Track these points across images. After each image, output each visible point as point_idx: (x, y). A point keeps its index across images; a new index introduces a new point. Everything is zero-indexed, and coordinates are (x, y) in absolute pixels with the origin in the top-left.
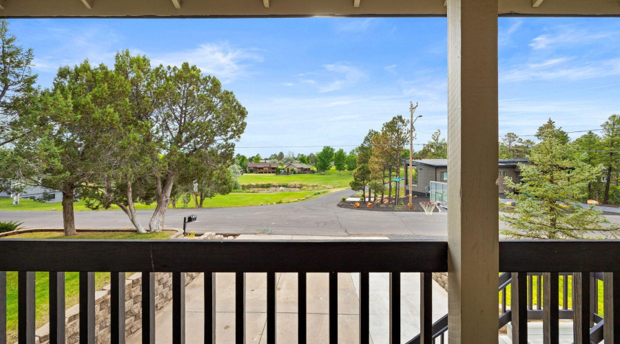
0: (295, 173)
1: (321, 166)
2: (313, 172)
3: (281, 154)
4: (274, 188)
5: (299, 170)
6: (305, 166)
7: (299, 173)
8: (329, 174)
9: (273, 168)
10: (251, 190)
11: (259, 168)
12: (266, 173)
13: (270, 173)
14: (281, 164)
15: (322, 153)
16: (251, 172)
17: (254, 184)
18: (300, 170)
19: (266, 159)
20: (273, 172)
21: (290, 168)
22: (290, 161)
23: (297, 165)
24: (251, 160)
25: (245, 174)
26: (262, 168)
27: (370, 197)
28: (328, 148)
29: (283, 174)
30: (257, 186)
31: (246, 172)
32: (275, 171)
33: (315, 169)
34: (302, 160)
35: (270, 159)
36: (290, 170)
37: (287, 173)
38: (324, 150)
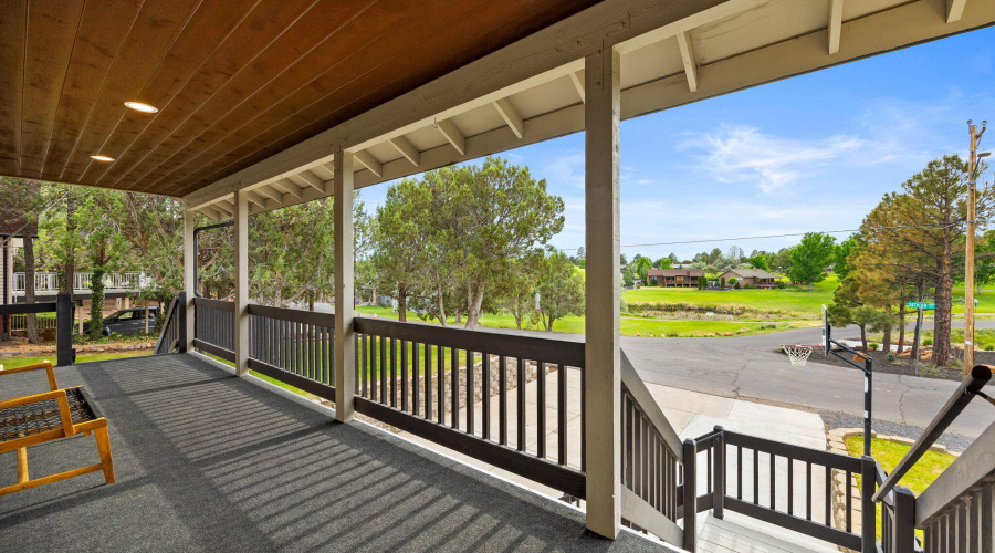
0: (737, 287)
1: (799, 275)
2: (781, 286)
3: (716, 253)
4: (684, 313)
5: (748, 281)
6: (761, 274)
7: (747, 287)
8: (820, 291)
9: (693, 278)
10: (644, 313)
11: (668, 278)
12: (680, 285)
13: (687, 286)
14: (711, 271)
15: (800, 249)
16: (654, 283)
17: (653, 303)
18: (750, 282)
19: (687, 262)
20: (693, 285)
21: (728, 278)
22: (729, 265)
23: (746, 272)
24: (658, 264)
25: (643, 288)
26: (673, 278)
27: (901, 343)
28: (818, 237)
29: (713, 289)
30: (659, 308)
31: (646, 285)
32: (697, 282)
33: (786, 280)
34: (757, 263)
35: (695, 261)
36: (727, 281)
37: (721, 286)
38: (805, 242)
